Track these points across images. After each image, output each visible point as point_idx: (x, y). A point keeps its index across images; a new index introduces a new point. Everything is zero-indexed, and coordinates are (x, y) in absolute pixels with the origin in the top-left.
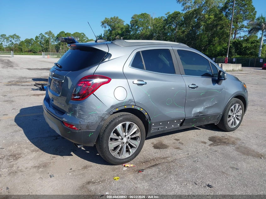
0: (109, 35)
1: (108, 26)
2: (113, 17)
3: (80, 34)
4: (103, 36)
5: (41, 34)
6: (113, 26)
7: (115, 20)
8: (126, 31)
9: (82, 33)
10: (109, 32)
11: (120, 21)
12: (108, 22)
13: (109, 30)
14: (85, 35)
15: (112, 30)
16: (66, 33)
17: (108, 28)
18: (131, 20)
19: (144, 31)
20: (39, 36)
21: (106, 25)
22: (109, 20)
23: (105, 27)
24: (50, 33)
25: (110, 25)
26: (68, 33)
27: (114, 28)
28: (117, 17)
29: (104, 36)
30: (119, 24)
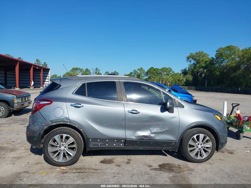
0: (193, 68)
1: (193, 61)
2: (198, 52)
3: (167, 69)
4: (187, 69)
5: (135, 70)
6: (198, 59)
7: (200, 54)
8: (210, 63)
9: (169, 68)
10: (193, 66)
11: (205, 55)
12: (192, 56)
13: (194, 64)
14: (171, 69)
15: (197, 63)
16: (154, 68)
17: (193, 62)
18: (216, 54)
19: (229, 63)
20: (133, 72)
21: (191, 59)
22: (194, 55)
23: (190, 62)
24: (141, 69)
25: (195, 60)
26: (156, 69)
27: (198, 62)
28: (202, 52)
29: (189, 69)
30: (204, 58)
